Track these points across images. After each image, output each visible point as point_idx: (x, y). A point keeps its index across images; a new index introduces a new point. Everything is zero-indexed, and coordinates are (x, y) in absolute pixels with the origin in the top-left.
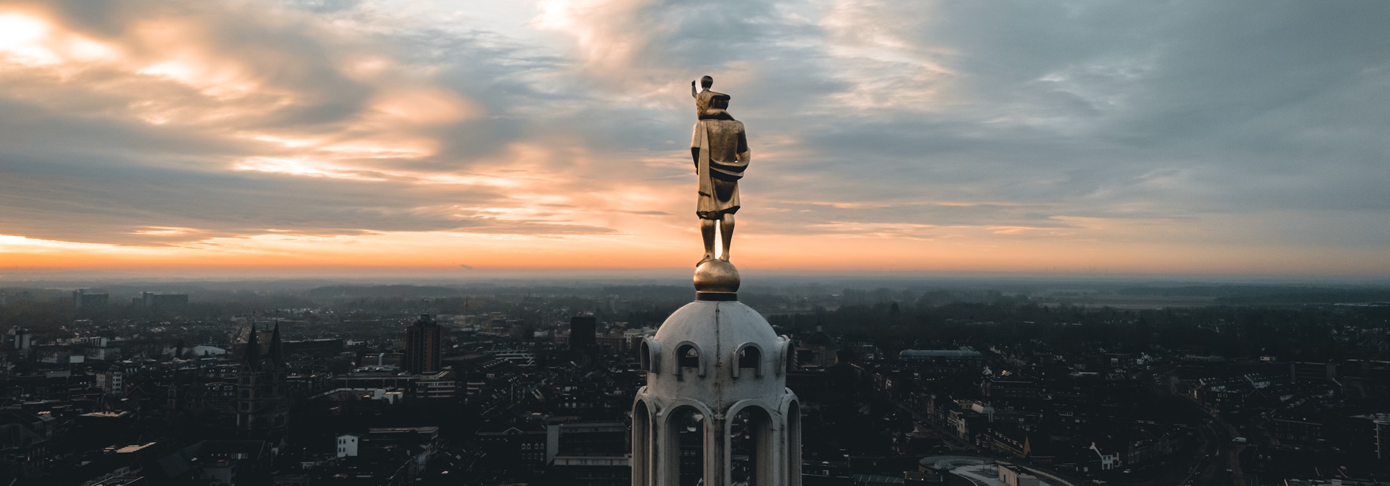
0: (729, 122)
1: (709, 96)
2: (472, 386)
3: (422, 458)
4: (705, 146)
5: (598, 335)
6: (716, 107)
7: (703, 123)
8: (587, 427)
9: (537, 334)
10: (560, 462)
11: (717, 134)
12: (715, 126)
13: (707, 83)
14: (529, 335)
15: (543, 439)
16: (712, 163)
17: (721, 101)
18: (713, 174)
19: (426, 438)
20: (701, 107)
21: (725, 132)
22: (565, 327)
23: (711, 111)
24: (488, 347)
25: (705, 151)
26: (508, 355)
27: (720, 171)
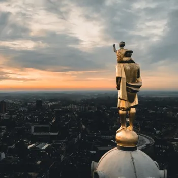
0: (133, 64)
1: (123, 52)
2: (13, 116)
3: (2, 133)
4: (124, 76)
5: (43, 104)
6: (126, 57)
7: (121, 65)
8: (41, 126)
9: (28, 104)
10: (34, 134)
11: (129, 70)
12: (127, 66)
13: (122, 45)
14: (26, 104)
15: (30, 128)
16: (127, 85)
17: (129, 54)
18: (127, 89)
19: (3, 129)
20: (120, 57)
21: (132, 69)
22: (35, 102)
23: (125, 59)
24: (17, 107)
25: (124, 79)
26: (22, 109)
27: (131, 88)
